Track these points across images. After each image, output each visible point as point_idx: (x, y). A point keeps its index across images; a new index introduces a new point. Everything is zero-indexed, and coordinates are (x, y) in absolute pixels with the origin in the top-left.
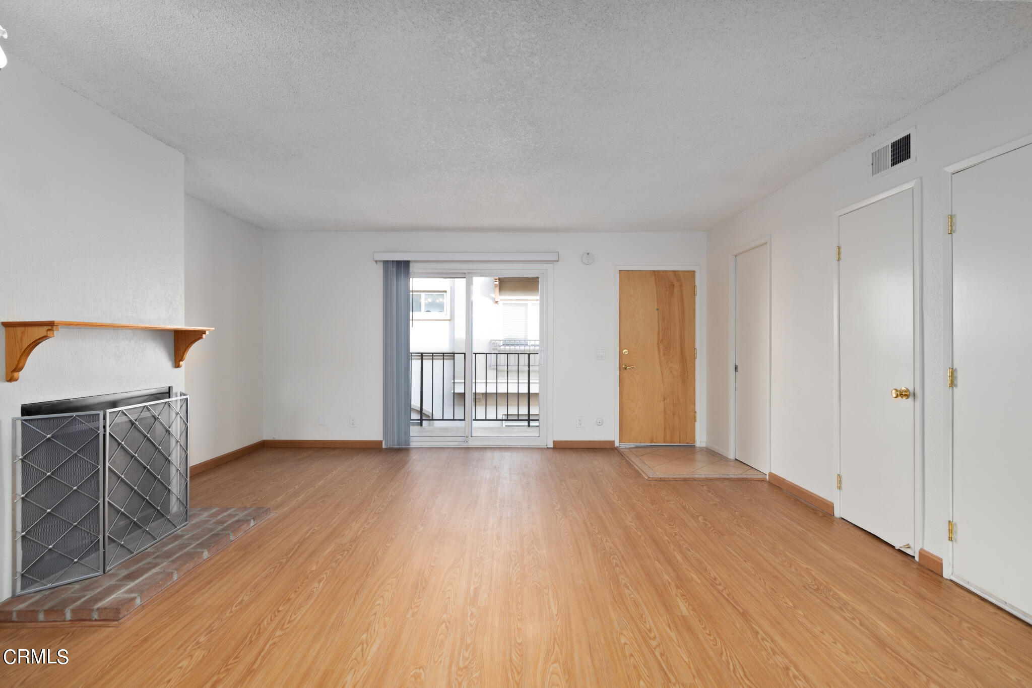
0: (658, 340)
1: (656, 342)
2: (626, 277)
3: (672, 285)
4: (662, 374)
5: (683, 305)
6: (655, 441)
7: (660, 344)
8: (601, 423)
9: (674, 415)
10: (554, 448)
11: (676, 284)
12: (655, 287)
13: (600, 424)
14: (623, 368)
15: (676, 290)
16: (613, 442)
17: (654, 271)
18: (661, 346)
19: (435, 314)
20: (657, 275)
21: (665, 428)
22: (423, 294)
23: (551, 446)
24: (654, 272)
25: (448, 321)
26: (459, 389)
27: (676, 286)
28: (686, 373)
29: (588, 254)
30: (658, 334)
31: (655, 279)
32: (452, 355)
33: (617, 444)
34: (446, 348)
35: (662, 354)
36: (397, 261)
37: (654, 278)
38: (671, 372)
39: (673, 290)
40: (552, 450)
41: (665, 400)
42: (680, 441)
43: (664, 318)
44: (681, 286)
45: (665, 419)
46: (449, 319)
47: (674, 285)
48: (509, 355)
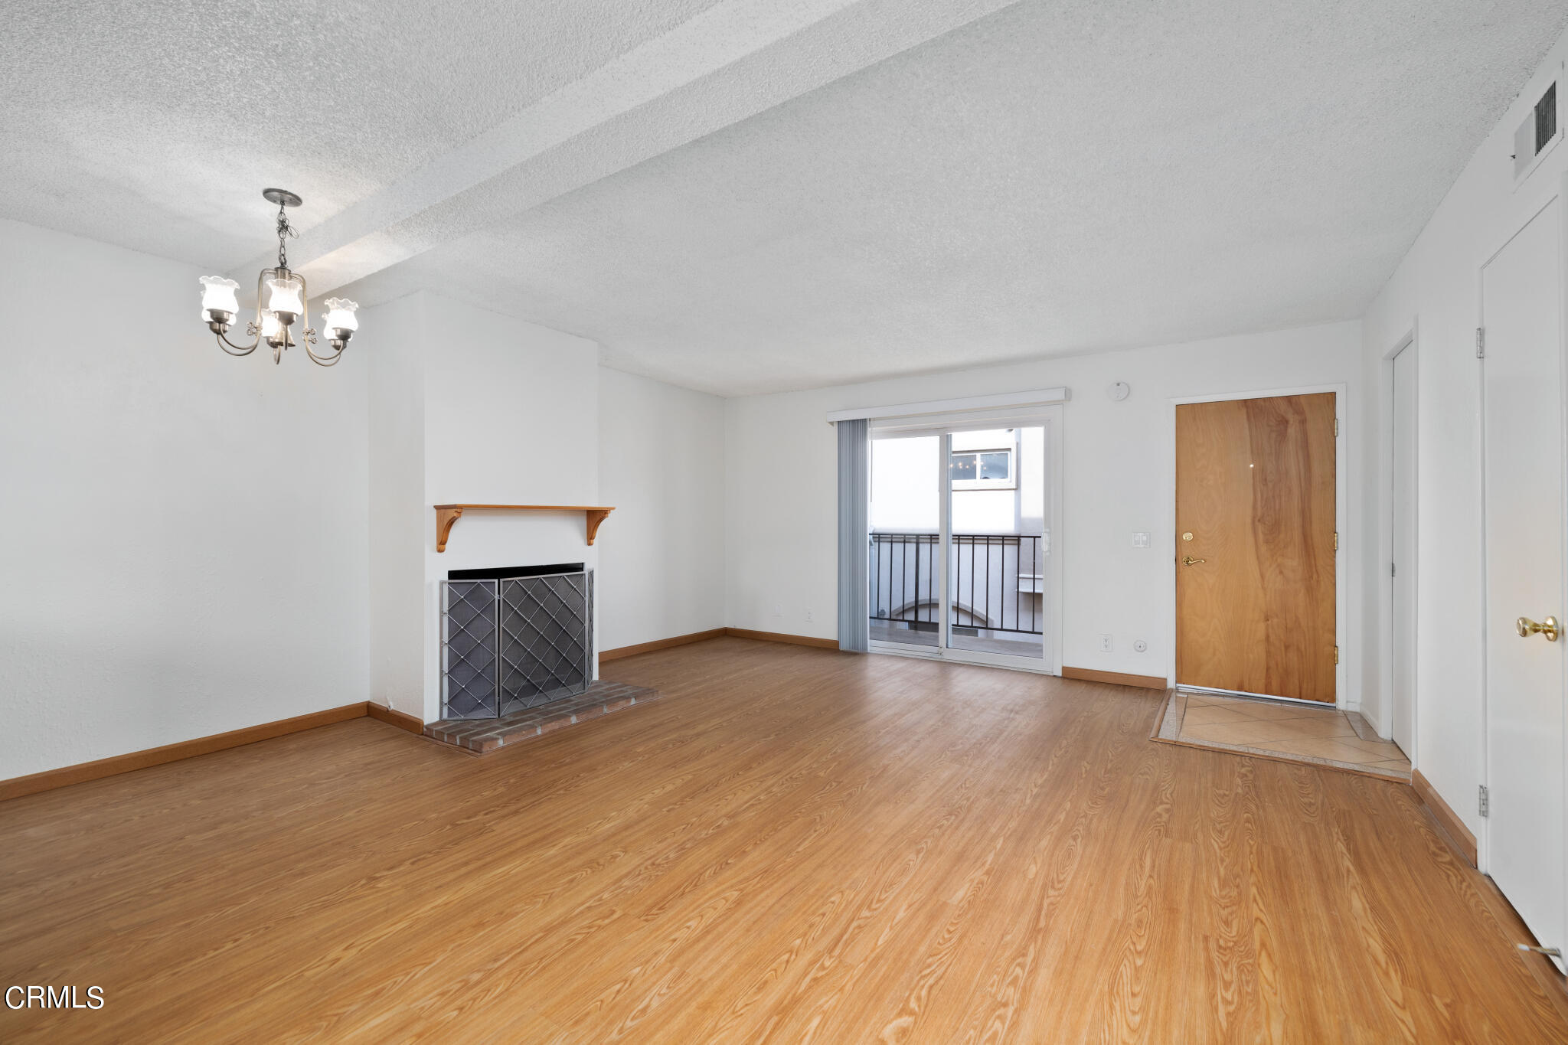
0: (1254, 518)
1: (1249, 520)
2: (1187, 415)
3: (1285, 422)
4: (1262, 576)
5: (1307, 457)
6: (1246, 686)
7: (1257, 523)
8: (1139, 649)
9: (1287, 647)
10: (1063, 678)
11: (1292, 418)
12: (1246, 426)
13: (1141, 648)
14: (1182, 561)
15: (1293, 431)
16: (1165, 680)
17: (1245, 401)
18: (1260, 528)
19: (995, 482)
20: (1253, 408)
21: (1268, 669)
22: (978, 455)
23: (1060, 674)
24: (1245, 403)
25: (1013, 492)
26: (1026, 587)
27: (1291, 422)
28: (1315, 576)
29: (1118, 384)
30: (1254, 508)
31: (1248, 413)
32: (1017, 539)
34: (1008, 527)
35: (1261, 537)
36: (854, 421)
37: (1245, 411)
38: (1281, 572)
39: (1286, 430)
40: (1060, 681)
41: (1268, 620)
42: (1300, 693)
43: (1266, 480)
44: (1303, 422)
45: (1268, 652)
46: (1014, 487)
47: (1287, 422)
48: (1036, 539)
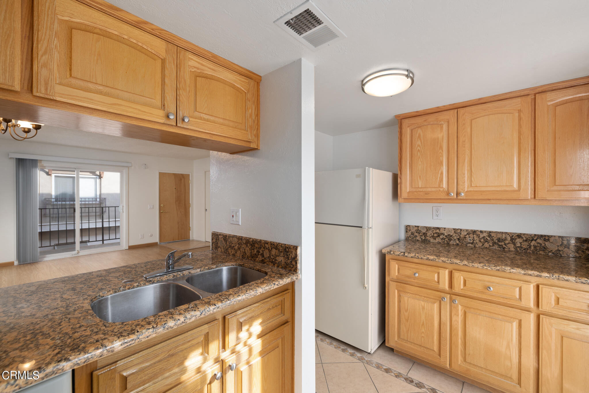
1: (175, 201)
2: (162, 175)
4: (177, 213)
10: (130, 249)
11: (182, 179)
12: (174, 180)
14: (161, 212)
16: (157, 243)
18: (177, 203)
24: (174, 174)
29: (145, 164)
30: (176, 198)
33: (159, 243)
38: (180, 212)
41: (178, 223)
43: (178, 192)
45: (178, 230)
